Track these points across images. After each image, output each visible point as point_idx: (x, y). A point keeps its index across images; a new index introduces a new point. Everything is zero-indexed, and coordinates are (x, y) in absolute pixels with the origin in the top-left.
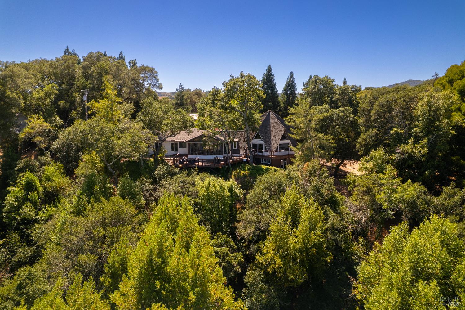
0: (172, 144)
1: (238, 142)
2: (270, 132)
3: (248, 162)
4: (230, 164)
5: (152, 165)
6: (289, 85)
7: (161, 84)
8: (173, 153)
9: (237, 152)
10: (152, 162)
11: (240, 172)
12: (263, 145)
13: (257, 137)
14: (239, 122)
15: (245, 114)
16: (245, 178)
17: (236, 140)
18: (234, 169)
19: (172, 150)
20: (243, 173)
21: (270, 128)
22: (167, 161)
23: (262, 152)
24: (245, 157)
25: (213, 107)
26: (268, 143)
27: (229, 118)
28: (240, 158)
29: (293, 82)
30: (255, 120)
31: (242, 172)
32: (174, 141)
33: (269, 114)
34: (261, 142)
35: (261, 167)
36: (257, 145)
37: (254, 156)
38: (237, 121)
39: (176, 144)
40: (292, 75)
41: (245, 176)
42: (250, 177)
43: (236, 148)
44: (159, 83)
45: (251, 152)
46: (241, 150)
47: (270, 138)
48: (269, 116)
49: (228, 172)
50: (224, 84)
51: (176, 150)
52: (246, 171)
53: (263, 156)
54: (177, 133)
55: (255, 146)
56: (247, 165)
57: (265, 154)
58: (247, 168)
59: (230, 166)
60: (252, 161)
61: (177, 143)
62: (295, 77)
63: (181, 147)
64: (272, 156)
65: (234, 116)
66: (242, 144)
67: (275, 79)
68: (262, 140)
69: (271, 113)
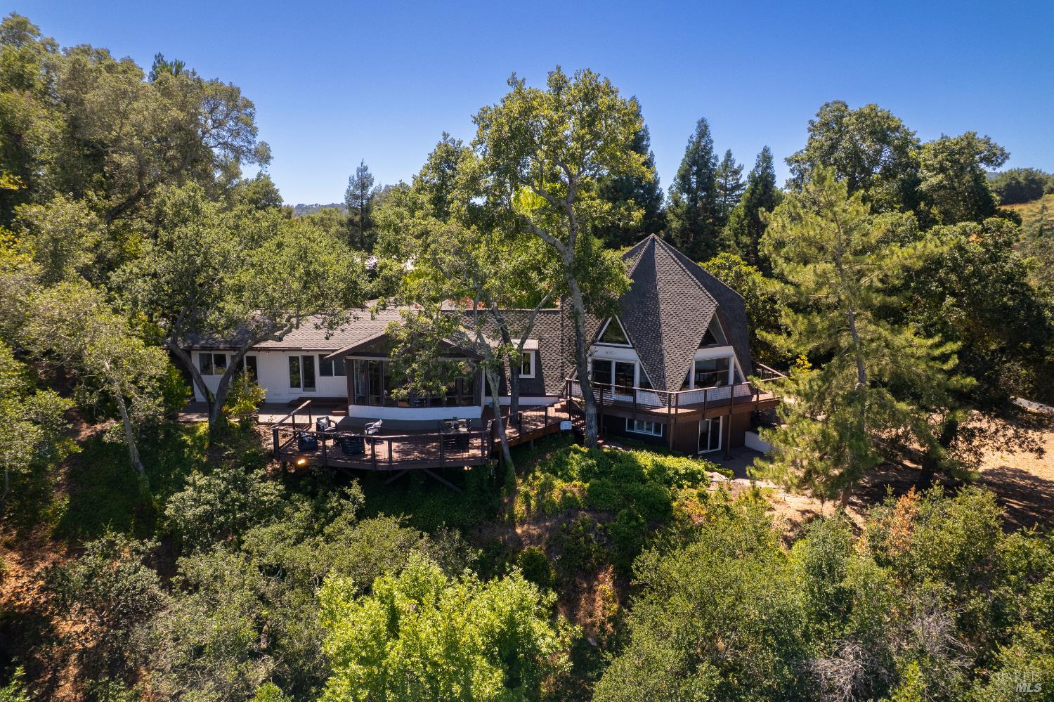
0: (293, 360)
1: (537, 352)
2: (658, 315)
3: (577, 435)
4: (506, 450)
5: (201, 449)
6: (695, 162)
7: (263, 144)
8: (299, 392)
9: (536, 388)
10: (200, 438)
11: (547, 487)
12: (633, 366)
13: (612, 336)
14: (541, 280)
15: (567, 245)
16: (569, 516)
17: (532, 344)
18: (525, 470)
19: (295, 384)
20: (564, 492)
21: (657, 303)
22: (262, 429)
23: (632, 392)
24: (563, 410)
25: (437, 216)
26: (654, 358)
27: (504, 265)
28: (546, 417)
29: (709, 152)
30: (607, 269)
31: (559, 483)
32: (299, 350)
33: (652, 248)
34: (627, 354)
35: (634, 461)
36: (609, 363)
37: (600, 406)
38: (534, 275)
39: (308, 360)
40: (703, 130)
41: (569, 505)
42: (591, 509)
43: (532, 375)
44: (258, 139)
45: (587, 394)
46: (547, 382)
47: (658, 338)
48: (650, 254)
49: (501, 482)
50: (483, 120)
51: (310, 383)
52: (571, 479)
53: (636, 409)
54: (292, 326)
55: (602, 367)
56: (576, 452)
57: (643, 398)
58: (576, 468)
59: (508, 458)
60: (594, 430)
61: (311, 358)
62: (713, 136)
63: (326, 371)
64: (673, 411)
65: (524, 257)
66: (552, 359)
67: (651, 142)
68: (630, 346)
69: (657, 246)
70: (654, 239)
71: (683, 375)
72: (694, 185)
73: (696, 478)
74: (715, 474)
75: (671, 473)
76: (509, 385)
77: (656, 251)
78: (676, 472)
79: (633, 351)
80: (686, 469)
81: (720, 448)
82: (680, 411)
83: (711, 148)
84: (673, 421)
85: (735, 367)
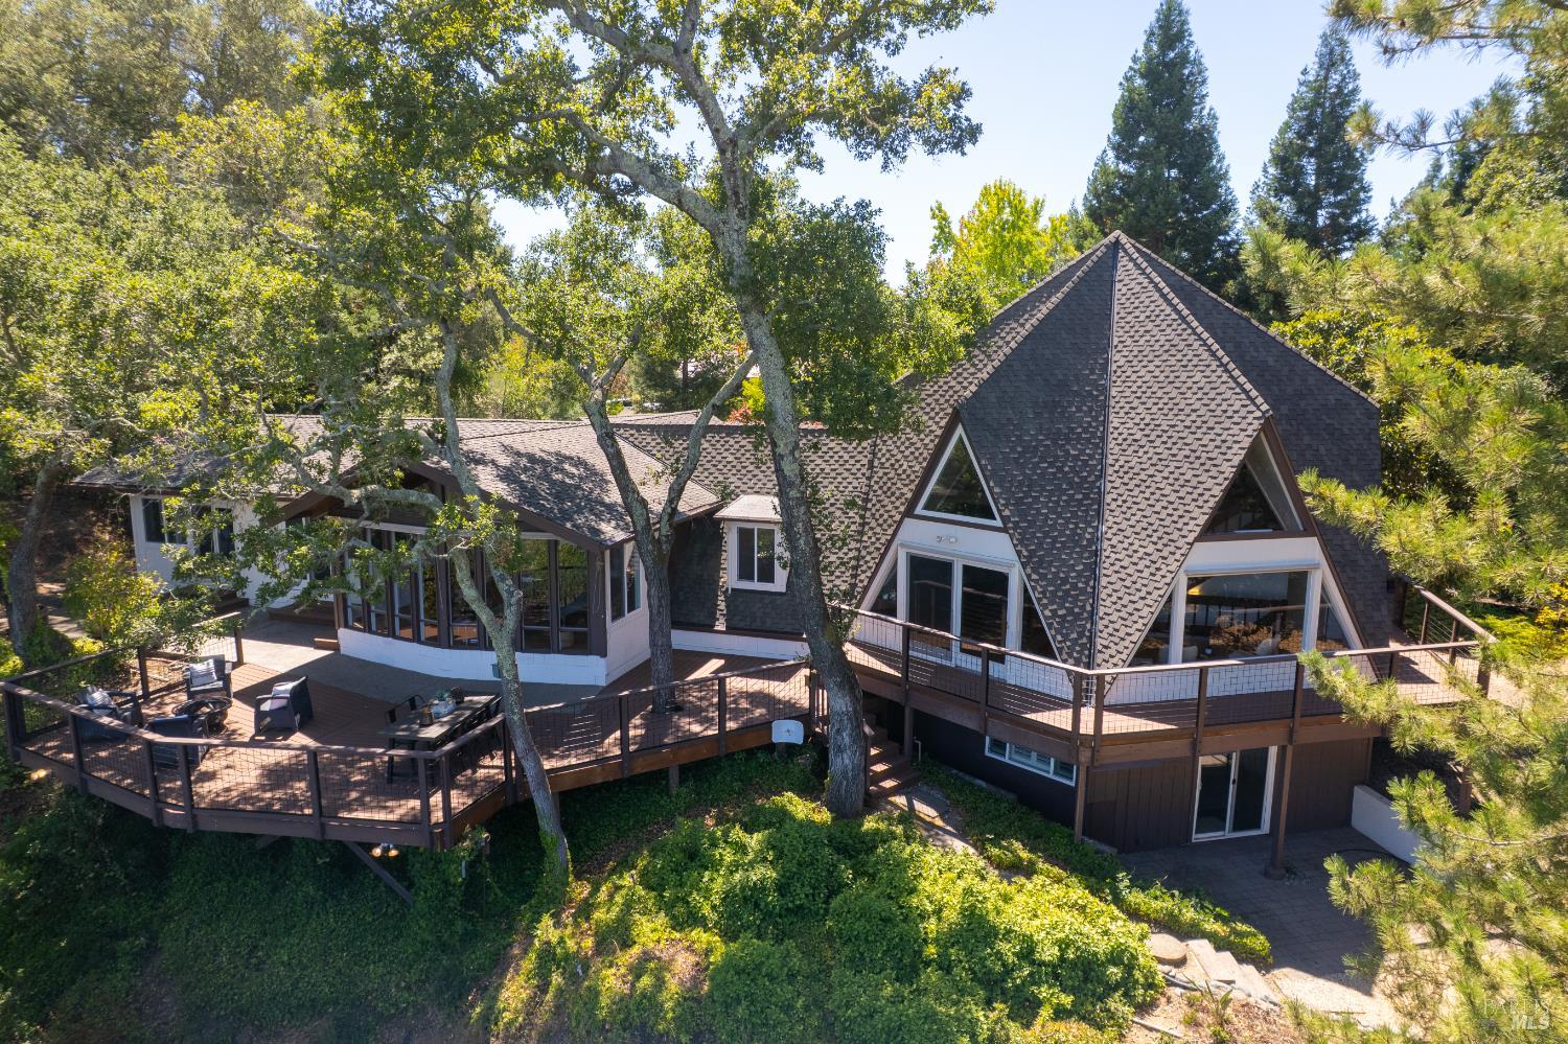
2: (1099, 442)
12: (1004, 579)
21: (1100, 409)
23: (993, 650)
33: (1106, 267)
34: (986, 544)
36: (946, 568)
48: (1100, 280)
55: (930, 577)
68: (998, 523)
69: (1123, 261)
70: (1117, 244)
71: (1148, 615)
72: (1312, 181)
73: (1101, 980)
74: (1201, 948)
75: (1008, 949)
76: (722, 605)
77: (1120, 274)
78: (1028, 953)
79: (1005, 537)
80: (1064, 945)
81: (1266, 828)
82: (1115, 724)
83: (1355, 91)
84: (1085, 756)
85: (1325, 599)
